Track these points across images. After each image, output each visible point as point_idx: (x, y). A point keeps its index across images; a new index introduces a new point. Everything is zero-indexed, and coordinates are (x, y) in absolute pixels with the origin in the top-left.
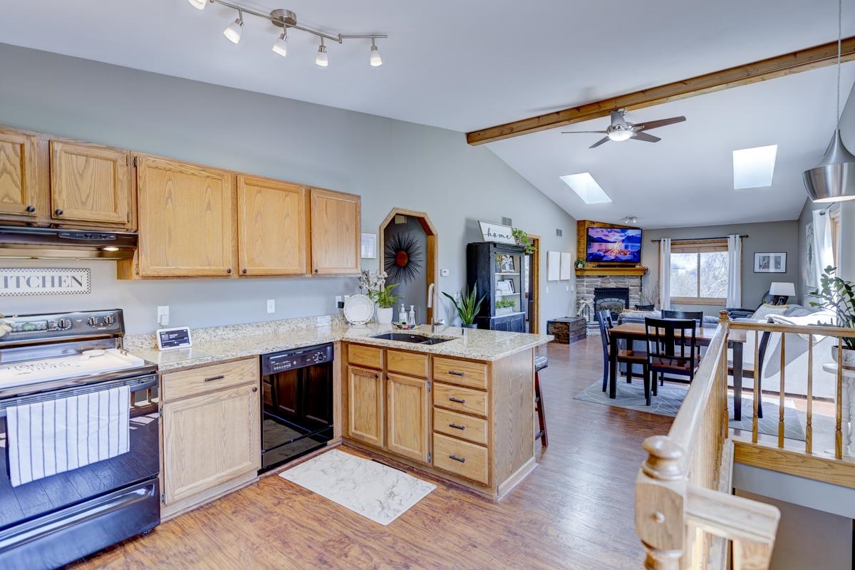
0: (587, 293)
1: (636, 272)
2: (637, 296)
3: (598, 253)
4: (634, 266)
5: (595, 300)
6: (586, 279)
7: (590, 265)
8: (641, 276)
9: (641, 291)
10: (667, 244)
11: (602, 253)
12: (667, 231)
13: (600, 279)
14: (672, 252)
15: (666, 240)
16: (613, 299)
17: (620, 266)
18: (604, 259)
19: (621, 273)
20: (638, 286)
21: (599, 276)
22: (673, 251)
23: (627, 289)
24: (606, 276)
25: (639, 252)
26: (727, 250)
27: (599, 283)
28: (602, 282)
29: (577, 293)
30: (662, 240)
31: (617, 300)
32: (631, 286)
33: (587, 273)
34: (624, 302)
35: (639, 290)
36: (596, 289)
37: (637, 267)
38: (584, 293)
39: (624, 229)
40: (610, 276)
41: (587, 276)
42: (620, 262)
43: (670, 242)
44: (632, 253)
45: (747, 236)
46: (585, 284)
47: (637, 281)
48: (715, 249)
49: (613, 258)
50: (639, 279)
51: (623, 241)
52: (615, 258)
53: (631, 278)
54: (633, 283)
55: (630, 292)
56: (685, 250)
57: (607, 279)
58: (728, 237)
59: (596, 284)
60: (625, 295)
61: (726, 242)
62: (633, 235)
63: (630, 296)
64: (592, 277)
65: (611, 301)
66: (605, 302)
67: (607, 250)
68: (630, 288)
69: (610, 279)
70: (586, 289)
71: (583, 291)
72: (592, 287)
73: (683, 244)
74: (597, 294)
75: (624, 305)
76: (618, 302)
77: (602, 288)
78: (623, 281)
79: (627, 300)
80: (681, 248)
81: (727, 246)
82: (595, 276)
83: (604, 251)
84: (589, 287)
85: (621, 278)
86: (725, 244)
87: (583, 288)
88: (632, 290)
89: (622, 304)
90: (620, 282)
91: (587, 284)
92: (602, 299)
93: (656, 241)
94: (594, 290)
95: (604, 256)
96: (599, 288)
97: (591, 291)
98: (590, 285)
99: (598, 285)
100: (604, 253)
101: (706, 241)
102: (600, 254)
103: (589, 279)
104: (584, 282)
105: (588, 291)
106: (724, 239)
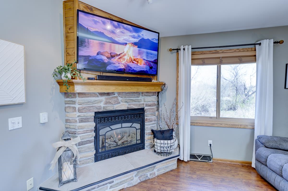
0: (81, 121)
1: (153, 88)
2: (154, 118)
3: (99, 57)
4: (150, 80)
5: (96, 130)
6: (78, 99)
7: (85, 76)
8: (158, 93)
9: (158, 110)
10: (186, 54)
11: (104, 58)
13: (103, 98)
14: (193, 64)
15: (186, 47)
16: (124, 125)
17: (130, 79)
18: (109, 68)
19: (134, 89)
20: (155, 105)
21: (102, 94)
22: (194, 61)
23: (143, 110)
24: (113, 93)
25: (156, 62)
26: (255, 61)
27: (102, 105)
29: (67, 121)
30: (182, 48)
31: (129, 125)
32: (147, 105)
34: (138, 126)
35: (156, 109)
36: (96, 113)
37: (154, 81)
39: (138, 28)
40: (119, 93)
41: (79, 94)
42: (131, 73)
43: (190, 50)
44: (148, 62)
45: (281, 42)
46: (77, 106)
47: (153, 99)
48: (240, 60)
49: (122, 67)
50: (156, 97)
51: (135, 44)
52: (125, 67)
53: (146, 96)
54: (149, 101)
55: (145, 114)
56: (206, 61)
57: (112, 97)
58: (259, 42)
59: (95, 106)
60: (140, 117)
61: (255, 50)
62: (148, 39)
63: (145, 118)
64: (88, 94)
65: (121, 127)
66: (112, 130)
67: (112, 54)
68: (146, 108)
69: (119, 98)
70: (79, 114)
71: (75, 118)
72: (89, 111)
73: (203, 54)
74: (99, 121)
75: (139, 131)
76: (131, 127)
77: (105, 110)
78: (135, 100)
79: (142, 124)
80: (201, 59)
81: (255, 56)
82: (94, 94)
83: (107, 55)
84: (82, 111)
85: (134, 96)
86: (252, 53)
87: (75, 113)
88: (148, 110)
89: (137, 129)
90: (134, 101)
91: (81, 106)
92: (107, 127)
93: (173, 50)
94: (93, 114)
95: (108, 62)
96: (100, 111)
97: (87, 117)
98: (84, 108)
99: (99, 107)
100: (108, 58)
101: (231, 50)
102: (102, 60)
103: (84, 97)
104: (75, 104)
105: (82, 118)
106: (253, 46)
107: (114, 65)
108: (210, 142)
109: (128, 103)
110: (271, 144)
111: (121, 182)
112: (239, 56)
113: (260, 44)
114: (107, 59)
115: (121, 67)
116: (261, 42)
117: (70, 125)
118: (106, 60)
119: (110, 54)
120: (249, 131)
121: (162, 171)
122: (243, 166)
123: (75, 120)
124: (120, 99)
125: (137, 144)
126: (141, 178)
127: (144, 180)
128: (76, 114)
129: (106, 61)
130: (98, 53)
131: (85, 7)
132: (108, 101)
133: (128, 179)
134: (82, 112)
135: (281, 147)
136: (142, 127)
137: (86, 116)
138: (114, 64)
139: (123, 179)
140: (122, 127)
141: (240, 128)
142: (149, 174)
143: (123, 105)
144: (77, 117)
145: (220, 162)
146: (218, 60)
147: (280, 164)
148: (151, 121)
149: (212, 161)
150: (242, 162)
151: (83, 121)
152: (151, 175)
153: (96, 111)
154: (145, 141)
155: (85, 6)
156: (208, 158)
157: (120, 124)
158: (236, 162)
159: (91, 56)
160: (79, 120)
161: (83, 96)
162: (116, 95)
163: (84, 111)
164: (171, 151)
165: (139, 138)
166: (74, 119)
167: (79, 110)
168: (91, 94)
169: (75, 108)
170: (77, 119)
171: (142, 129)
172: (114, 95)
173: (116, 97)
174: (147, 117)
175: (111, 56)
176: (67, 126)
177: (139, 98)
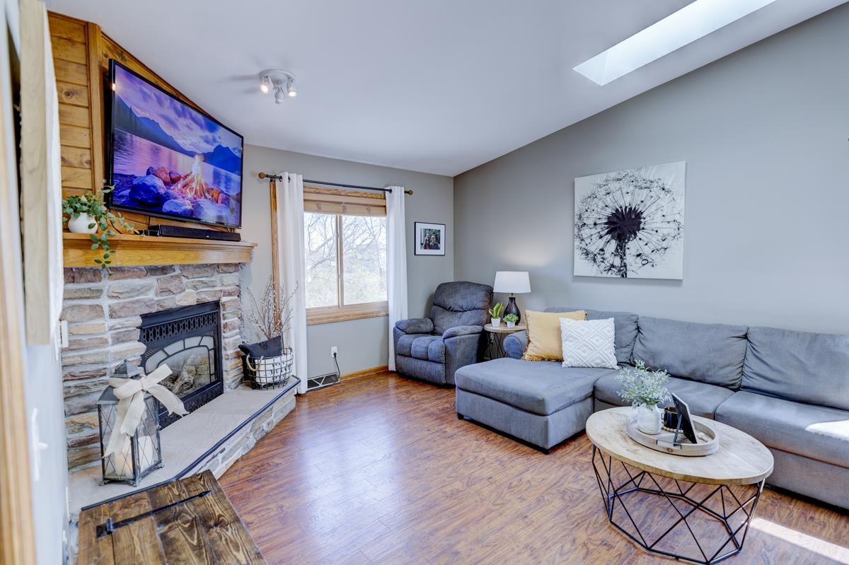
0: (118, 340)
3: (151, 180)
4: (238, 238)
6: (107, 284)
7: (125, 225)
8: (243, 265)
10: (292, 189)
11: (159, 183)
12: (296, 157)
13: (152, 280)
14: (306, 210)
15: (293, 177)
16: (189, 342)
18: (167, 207)
20: (235, 293)
21: (153, 270)
22: (308, 205)
23: (217, 304)
24: (171, 268)
25: (239, 199)
26: (385, 214)
27: (151, 295)
28: (164, 291)
30: (286, 175)
32: (224, 294)
33: (120, 258)
34: (210, 342)
36: (144, 317)
38: (105, 342)
40: (183, 267)
42: (202, 222)
43: (301, 183)
45: (411, 193)
46: (105, 302)
50: (237, 275)
51: (208, 158)
52: (193, 206)
53: (226, 273)
54: (230, 285)
55: (222, 312)
56: (323, 206)
57: (172, 277)
58: (388, 188)
59: (143, 299)
60: (213, 321)
61: (385, 199)
62: (227, 148)
63: (223, 322)
64: (129, 271)
65: (182, 348)
66: (169, 356)
67: (173, 177)
68: (224, 299)
69: (183, 278)
70: (110, 322)
71: (99, 334)
72: (133, 312)
73: (317, 193)
74: (144, 337)
75: (212, 353)
76: (199, 346)
77: (161, 309)
78: (209, 281)
79: (216, 336)
80: (315, 201)
81: (385, 206)
82: (140, 269)
83: (164, 176)
84: (119, 314)
85: (206, 274)
86: (380, 202)
87: (99, 321)
88: (229, 304)
89: (209, 350)
90: (206, 285)
91: (115, 301)
92: (157, 351)
93: (267, 176)
94: (139, 321)
95: (165, 194)
96: (154, 311)
97: (129, 329)
98: (123, 307)
99: (150, 303)
100: (166, 183)
101: (356, 192)
102: (155, 187)
103: (120, 279)
104: (98, 297)
105: (118, 333)
106: (382, 192)
107: (175, 201)
108: (334, 349)
109: (197, 289)
110: (411, 329)
111: (235, 446)
112: (367, 205)
113: (390, 191)
114: (163, 185)
115: (186, 207)
116: (392, 188)
117: (81, 357)
118: (163, 188)
119: (170, 173)
120: (382, 319)
121: (281, 416)
122: (378, 374)
123: (101, 338)
124: (185, 280)
125: (212, 384)
126: (256, 436)
127: (260, 437)
128: (104, 324)
129: (162, 191)
130: (148, 170)
131: (108, 48)
132: (164, 286)
133: (242, 439)
134: (119, 317)
135: (420, 330)
136: (217, 343)
137: (126, 327)
138: (176, 198)
139: (236, 441)
140: (186, 347)
141: (373, 317)
142: (265, 425)
143: (191, 294)
144: (107, 329)
145: (350, 378)
146: (340, 208)
147: (425, 346)
148: (234, 328)
149: (339, 381)
150: (376, 370)
151: (120, 339)
152: (268, 424)
153: (146, 311)
154: (224, 373)
155: (110, 45)
156: (334, 378)
157: (181, 342)
158: (370, 371)
159: (136, 177)
160: (112, 338)
161: (119, 275)
162: (178, 272)
163: (123, 315)
164: (282, 378)
165: (213, 371)
166: (96, 339)
167: (114, 312)
168: (134, 271)
169: (101, 307)
170: (108, 336)
171: (217, 349)
172: (174, 271)
173: (177, 276)
174: (226, 321)
175: (171, 179)
176: (67, 361)
177: (213, 279)
